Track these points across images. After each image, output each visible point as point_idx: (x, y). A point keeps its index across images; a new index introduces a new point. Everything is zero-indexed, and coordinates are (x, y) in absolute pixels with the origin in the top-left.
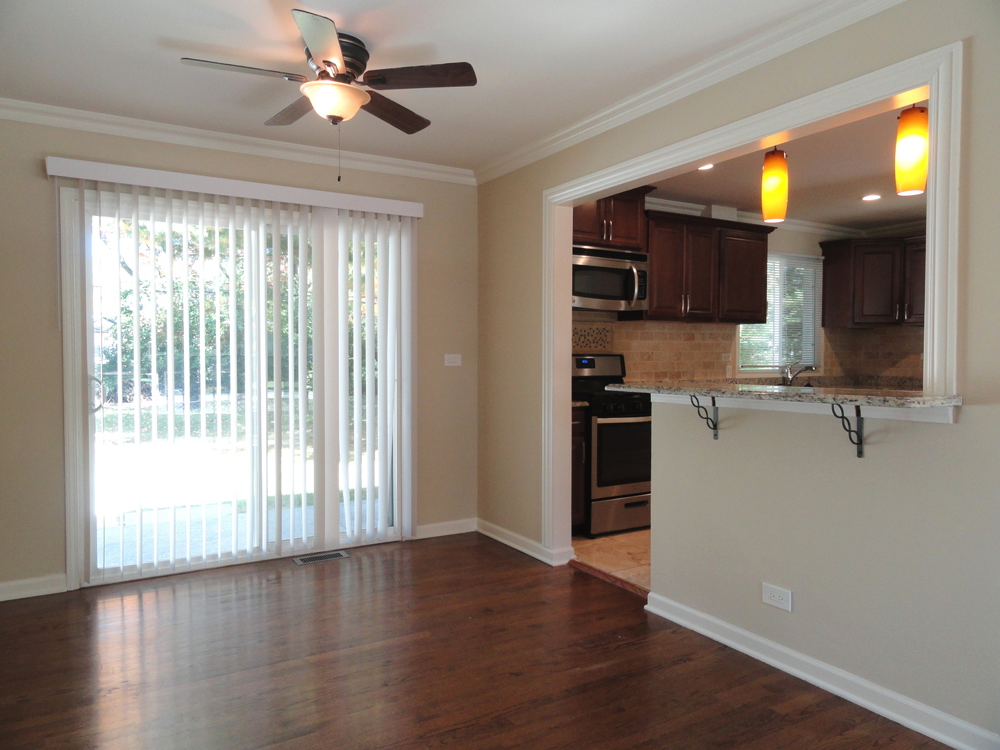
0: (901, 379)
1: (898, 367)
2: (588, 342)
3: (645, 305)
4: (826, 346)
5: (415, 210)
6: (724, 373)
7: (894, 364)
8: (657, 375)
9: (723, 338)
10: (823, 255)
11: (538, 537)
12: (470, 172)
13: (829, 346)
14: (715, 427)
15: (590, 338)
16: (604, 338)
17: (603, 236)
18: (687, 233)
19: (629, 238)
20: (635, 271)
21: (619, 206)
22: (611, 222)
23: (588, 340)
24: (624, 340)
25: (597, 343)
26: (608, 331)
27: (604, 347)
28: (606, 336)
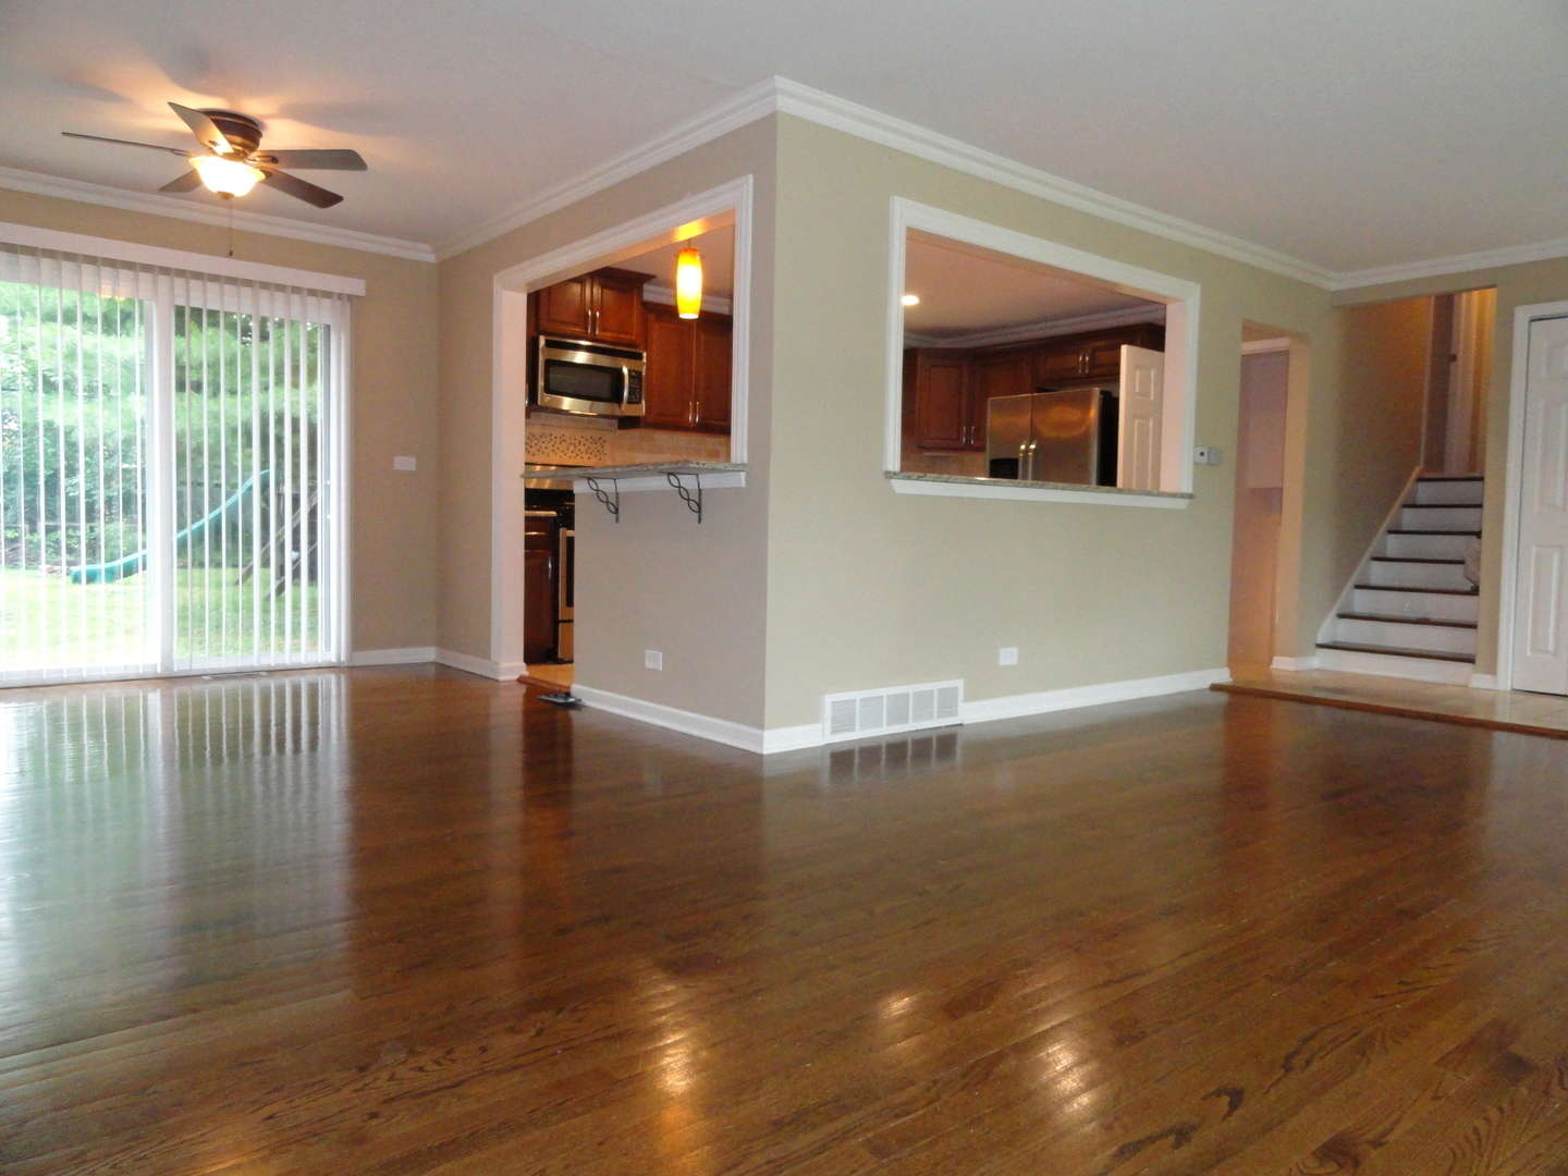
2: (579, 453)
3: (641, 409)
5: (356, 287)
11: (486, 654)
12: (426, 247)
14: (617, 512)
15: (581, 447)
16: (600, 448)
17: (587, 329)
18: (697, 332)
19: (622, 332)
20: (625, 370)
21: (609, 295)
22: (598, 314)
23: (580, 450)
24: (627, 453)
25: (591, 454)
26: (605, 441)
27: (600, 459)
28: (603, 446)
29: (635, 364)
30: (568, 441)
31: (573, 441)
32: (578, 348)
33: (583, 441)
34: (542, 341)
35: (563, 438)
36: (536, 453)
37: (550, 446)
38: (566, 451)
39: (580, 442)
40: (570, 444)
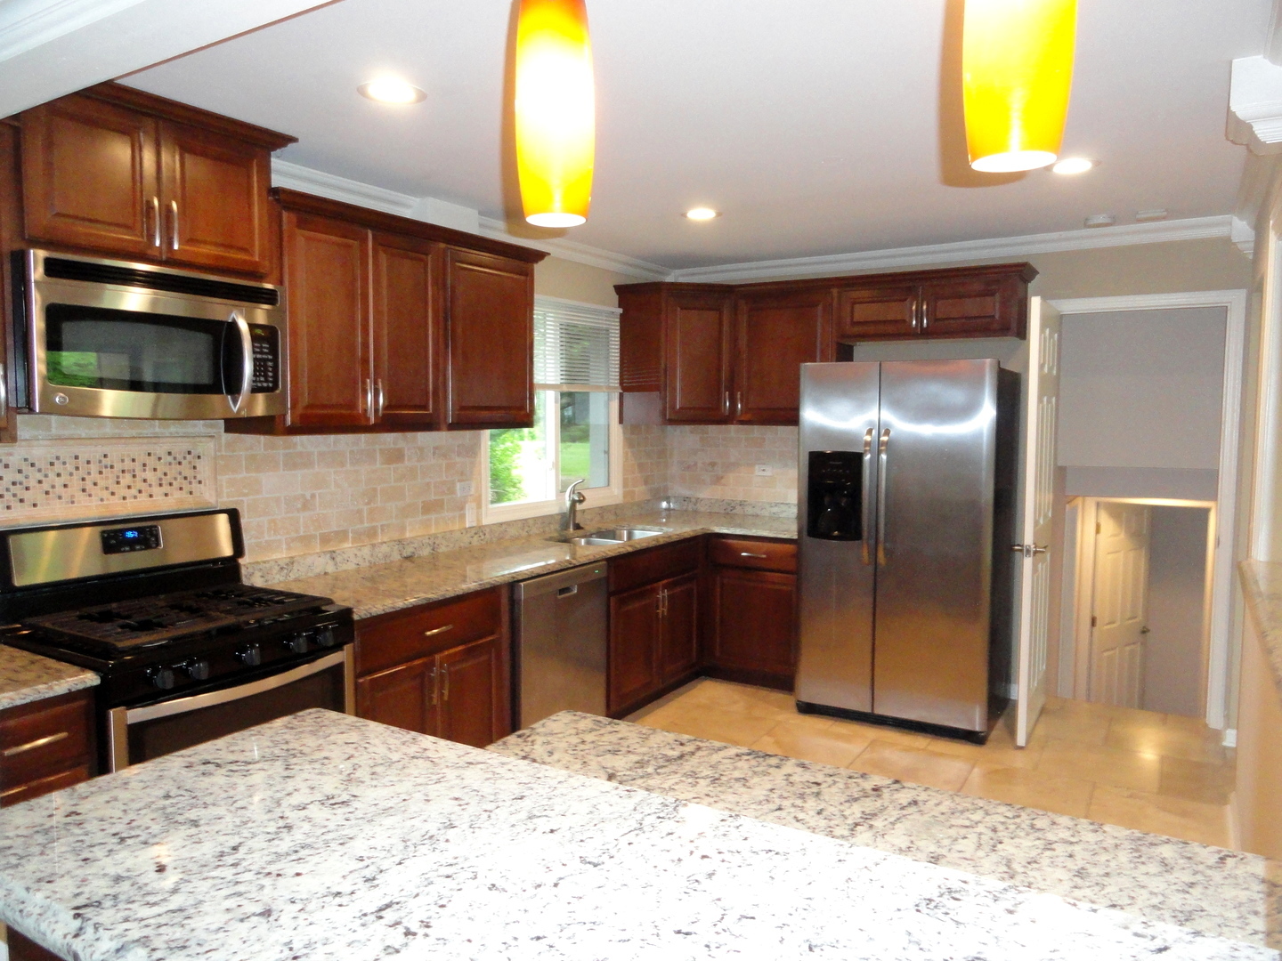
0: (729, 504)
1: (724, 485)
4: (626, 454)
6: (462, 517)
7: (718, 480)
8: (325, 539)
9: (459, 454)
10: (620, 307)
13: (629, 454)
15: (149, 475)
16: (188, 473)
17: (151, 237)
18: (374, 249)
19: (229, 247)
20: (243, 326)
21: (199, 169)
22: (174, 206)
23: (145, 481)
24: (244, 474)
25: (171, 484)
26: (199, 457)
27: (191, 493)
28: (195, 468)
29: (261, 314)
30: (118, 466)
31: (128, 465)
32: (127, 278)
33: (151, 462)
34: (37, 258)
35: (107, 462)
36: (40, 498)
37: (75, 483)
38: (114, 487)
39: (144, 465)
40: (123, 471)
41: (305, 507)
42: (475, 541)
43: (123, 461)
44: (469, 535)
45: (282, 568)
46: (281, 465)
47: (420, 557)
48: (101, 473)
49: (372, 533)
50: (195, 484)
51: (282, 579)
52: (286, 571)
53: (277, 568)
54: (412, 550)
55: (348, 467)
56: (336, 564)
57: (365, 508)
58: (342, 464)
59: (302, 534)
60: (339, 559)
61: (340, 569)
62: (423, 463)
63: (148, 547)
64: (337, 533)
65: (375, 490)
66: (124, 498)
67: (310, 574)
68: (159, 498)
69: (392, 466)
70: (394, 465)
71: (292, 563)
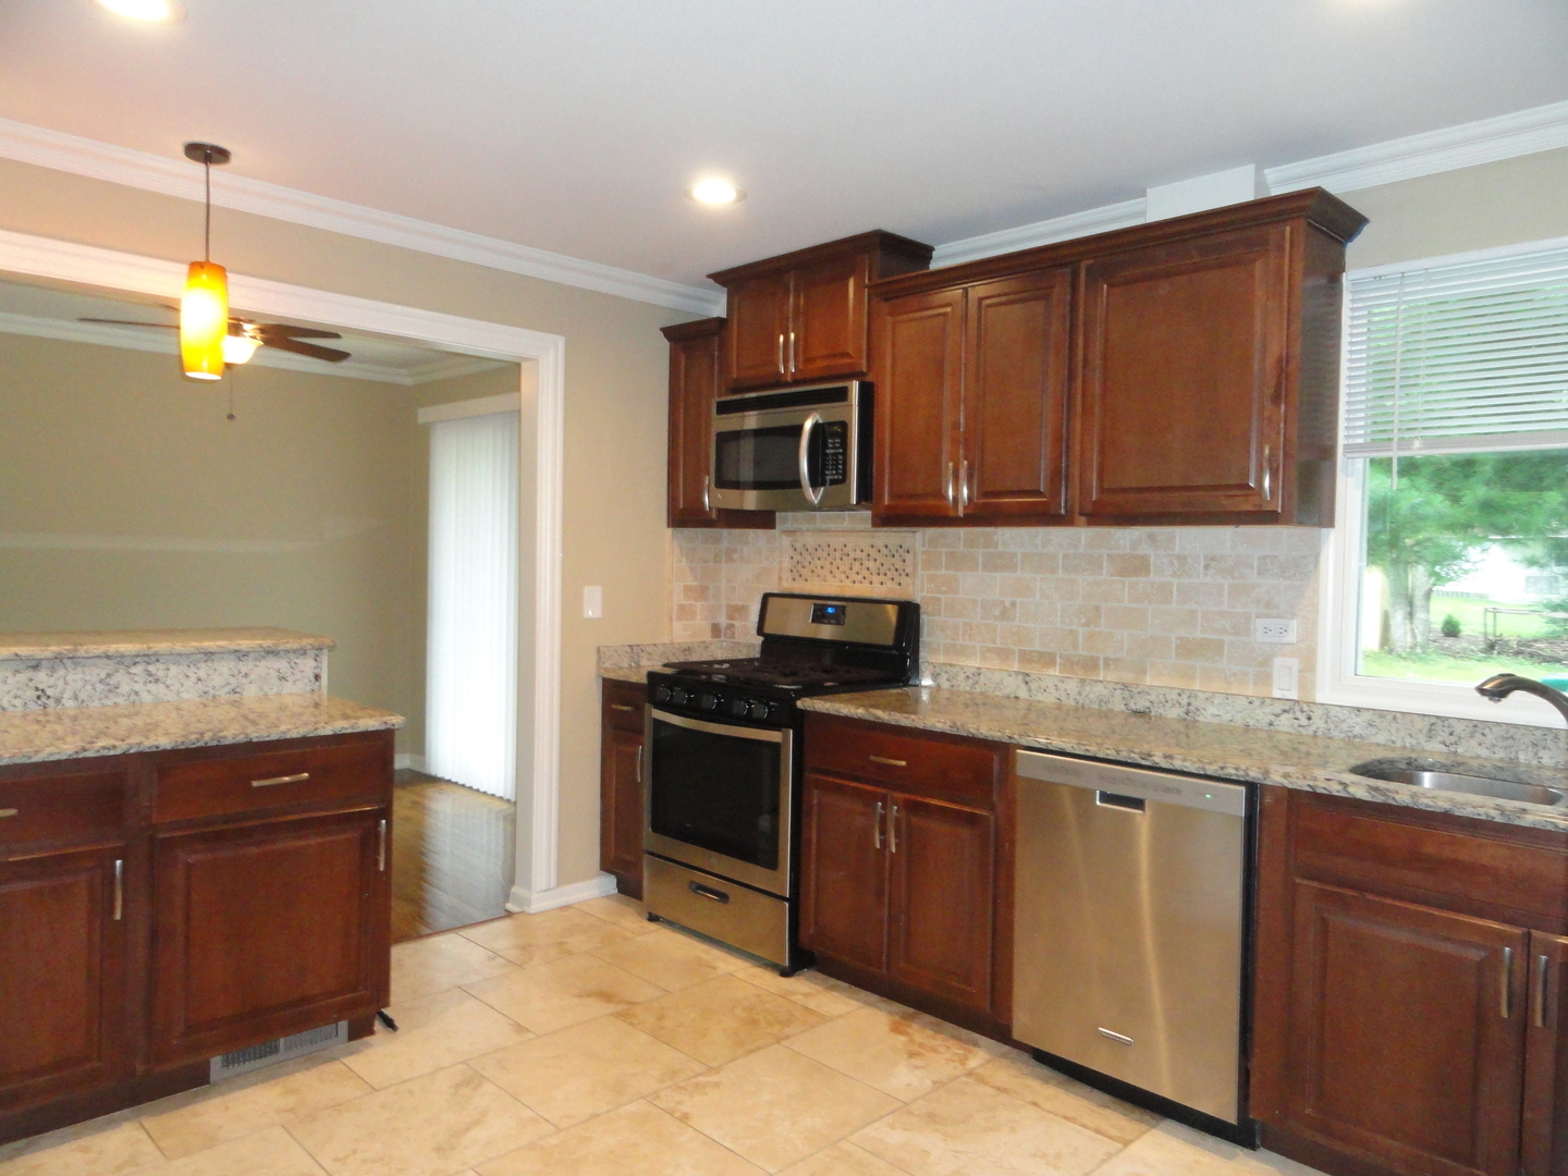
6: (1265, 678)
8: (1025, 657)
15: (871, 564)
16: (899, 565)
19: (834, 355)
20: (808, 426)
22: (792, 336)
23: (868, 569)
24: (943, 572)
25: (886, 574)
26: (908, 551)
27: (900, 584)
28: (904, 561)
29: (836, 410)
30: (852, 555)
31: (858, 554)
33: (874, 553)
35: (845, 550)
37: (827, 566)
38: (848, 572)
39: (869, 555)
40: (855, 560)
41: (1005, 614)
42: (1285, 723)
43: (855, 550)
44: (1268, 710)
45: (968, 677)
46: (980, 565)
47: (1160, 717)
48: (841, 559)
49: (1091, 665)
50: (903, 576)
51: (968, 689)
52: (971, 681)
53: (963, 676)
54: (1148, 704)
55: (1060, 574)
56: (1030, 690)
57: (1081, 630)
58: (1053, 571)
59: (998, 645)
60: (1033, 685)
61: (1034, 698)
62: (1186, 581)
63: (838, 623)
64: (1041, 654)
65: (1097, 608)
66: (854, 582)
67: (997, 693)
68: (876, 585)
69: (1127, 580)
70: (1133, 579)
71: (979, 674)
